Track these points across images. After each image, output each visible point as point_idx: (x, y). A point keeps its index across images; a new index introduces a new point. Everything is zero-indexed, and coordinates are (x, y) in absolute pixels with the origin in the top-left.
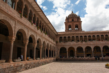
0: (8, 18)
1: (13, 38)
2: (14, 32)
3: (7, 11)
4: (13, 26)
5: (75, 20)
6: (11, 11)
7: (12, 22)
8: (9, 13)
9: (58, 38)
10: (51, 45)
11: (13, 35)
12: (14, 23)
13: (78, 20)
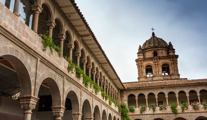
0: (21, 51)
1: (31, 102)
2: (33, 87)
3: (18, 35)
4: (31, 71)
5: (162, 53)
6: (27, 36)
7: (29, 61)
8: (24, 39)
9: (126, 98)
10: (110, 114)
11: (32, 93)
12: (34, 64)
13: (168, 53)
